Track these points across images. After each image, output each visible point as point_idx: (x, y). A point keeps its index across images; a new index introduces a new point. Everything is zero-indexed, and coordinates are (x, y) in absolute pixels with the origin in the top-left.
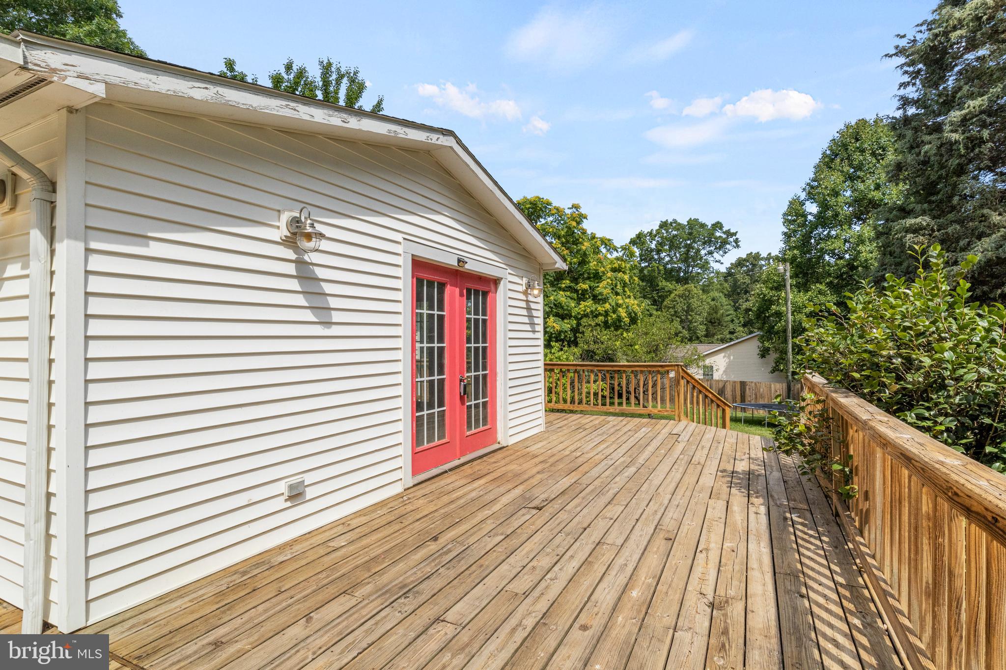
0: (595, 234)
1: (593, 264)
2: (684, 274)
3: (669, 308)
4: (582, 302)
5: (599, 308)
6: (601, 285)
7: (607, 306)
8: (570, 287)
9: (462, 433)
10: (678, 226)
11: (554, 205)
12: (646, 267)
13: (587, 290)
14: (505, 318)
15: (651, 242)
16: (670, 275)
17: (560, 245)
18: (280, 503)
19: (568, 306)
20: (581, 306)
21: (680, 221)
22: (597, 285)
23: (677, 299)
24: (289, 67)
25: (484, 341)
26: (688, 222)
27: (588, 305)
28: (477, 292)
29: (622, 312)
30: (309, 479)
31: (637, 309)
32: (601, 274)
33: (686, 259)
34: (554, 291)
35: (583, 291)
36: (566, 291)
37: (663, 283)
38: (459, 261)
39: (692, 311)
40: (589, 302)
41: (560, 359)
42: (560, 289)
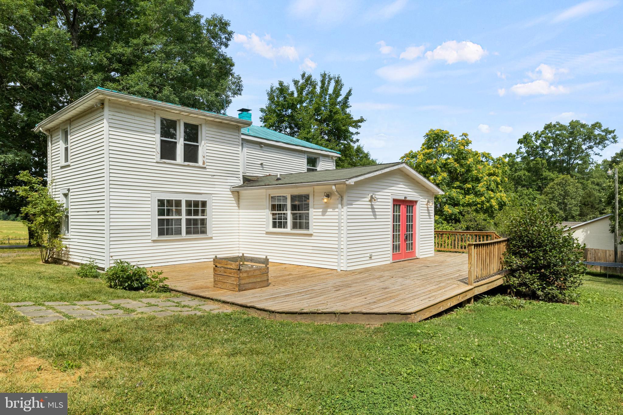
0: (477, 152)
1: (475, 172)
2: (567, 165)
3: (549, 193)
4: (467, 196)
5: (478, 200)
6: (480, 185)
7: (483, 198)
8: (459, 186)
9: (405, 252)
10: (562, 127)
11: (450, 134)
12: (533, 160)
13: (470, 188)
14: (419, 214)
15: (536, 141)
16: (553, 166)
17: (453, 161)
18: (368, 258)
19: (457, 199)
20: (466, 198)
21: (562, 123)
22: (477, 185)
23: (555, 186)
24: (303, 76)
25: (412, 222)
26: (570, 123)
27: (470, 198)
28: (410, 206)
29: (494, 202)
30: (373, 254)
31: (505, 199)
32: (480, 178)
33: (568, 152)
34: (449, 189)
35: (468, 189)
36: (458, 189)
37: (546, 173)
38: (405, 198)
39: (568, 196)
40: (472, 196)
41: (447, 230)
42: (453, 187)
